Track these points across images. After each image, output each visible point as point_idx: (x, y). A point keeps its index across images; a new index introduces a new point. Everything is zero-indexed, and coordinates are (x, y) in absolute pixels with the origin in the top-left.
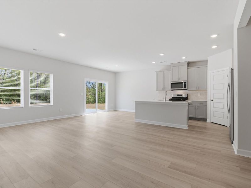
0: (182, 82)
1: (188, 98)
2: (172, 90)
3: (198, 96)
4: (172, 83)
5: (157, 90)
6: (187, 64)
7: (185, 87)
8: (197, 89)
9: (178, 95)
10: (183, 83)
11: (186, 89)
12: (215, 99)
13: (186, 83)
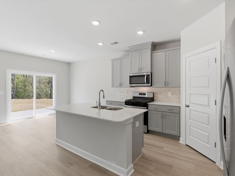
0: (145, 74)
1: (155, 98)
2: (131, 87)
3: (169, 95)
4: (130, 77)
5: (113, 86)
6: (150, 46)
7: (148, 82)
8: (166, 84)
9: (140, 94)
10: (146, 76)
11: (150, 85)
12: (192, 103)
13: (149, 75)
